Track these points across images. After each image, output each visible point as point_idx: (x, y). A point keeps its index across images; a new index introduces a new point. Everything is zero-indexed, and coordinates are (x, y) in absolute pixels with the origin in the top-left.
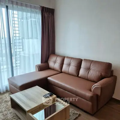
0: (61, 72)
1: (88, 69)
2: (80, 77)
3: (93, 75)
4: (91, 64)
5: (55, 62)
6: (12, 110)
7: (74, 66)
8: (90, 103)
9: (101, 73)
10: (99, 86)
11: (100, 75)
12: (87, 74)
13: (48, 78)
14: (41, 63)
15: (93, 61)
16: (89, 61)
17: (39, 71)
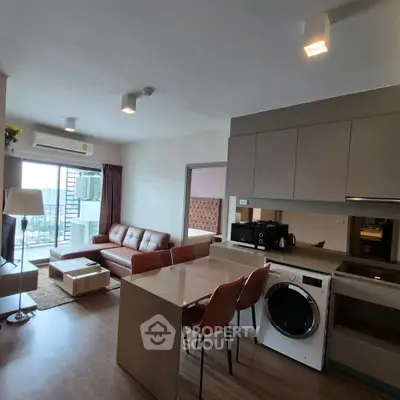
0: (122, 246)
5: (117, 233)
14: (99, 234)
17: (94, 243)
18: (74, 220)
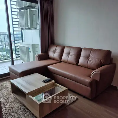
0: (61, 61)
1: (88, 57)
2: (79, 66)
3: (93, 63)
4: (90, 52)
5: (54, 52)
6: (13, 95)
7: (74, 55)
8: (89, 88)
9: (100, 61)
10: (98, 72)
11: (99, 62)
12: (86, 62)
13: (48, 67)
14: (41, 53)
15: (93, 49)
16: (89, 49)
17: (39, 60)
18: (20, 44)
